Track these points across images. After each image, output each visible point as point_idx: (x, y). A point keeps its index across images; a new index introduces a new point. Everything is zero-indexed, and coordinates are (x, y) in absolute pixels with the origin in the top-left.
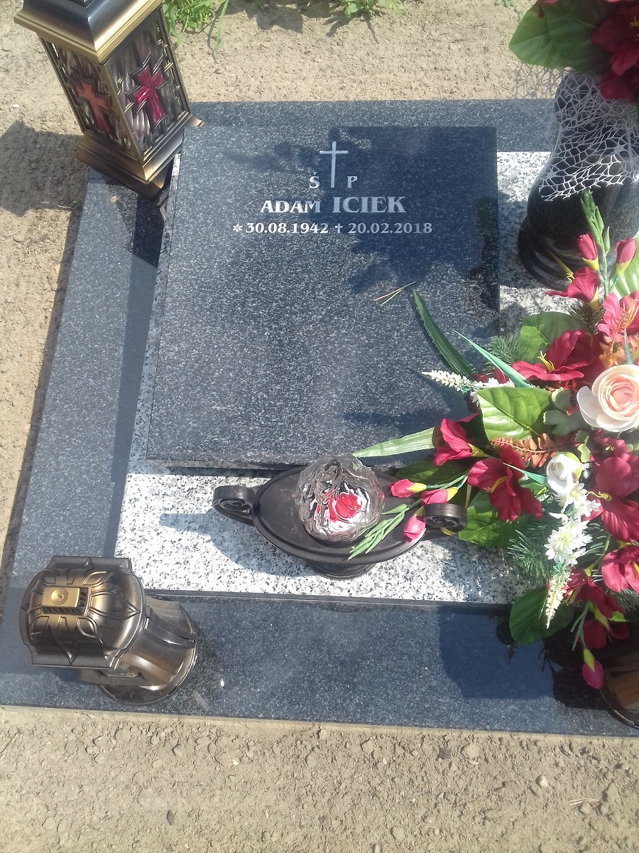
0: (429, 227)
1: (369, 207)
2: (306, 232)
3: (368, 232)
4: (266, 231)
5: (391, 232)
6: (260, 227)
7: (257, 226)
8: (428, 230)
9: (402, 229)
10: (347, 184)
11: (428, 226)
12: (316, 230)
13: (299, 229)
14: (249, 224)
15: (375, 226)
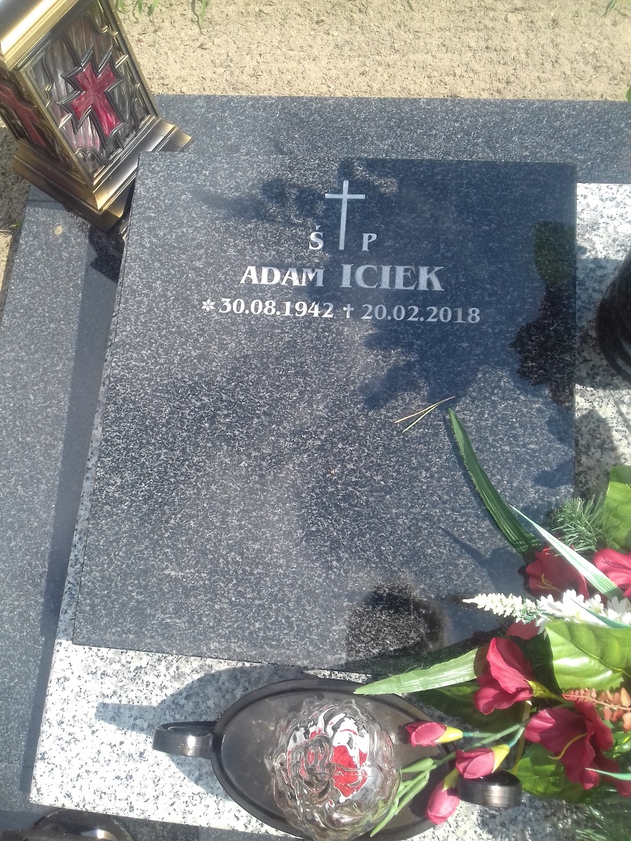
0: (476, 315)
1: (392, 282)
2: (303, 314)
3: (389, 318)
4: (247, 312)
5: (422, 319)
6: (239, 304)
7: (235, 303)
8: (474, 319)
9: (437, 316)
10: (361, 246)
11: (474, 312)
12: (316, 313)
13: (293, 310)
14: (224, 300)
15: (399, 310)
